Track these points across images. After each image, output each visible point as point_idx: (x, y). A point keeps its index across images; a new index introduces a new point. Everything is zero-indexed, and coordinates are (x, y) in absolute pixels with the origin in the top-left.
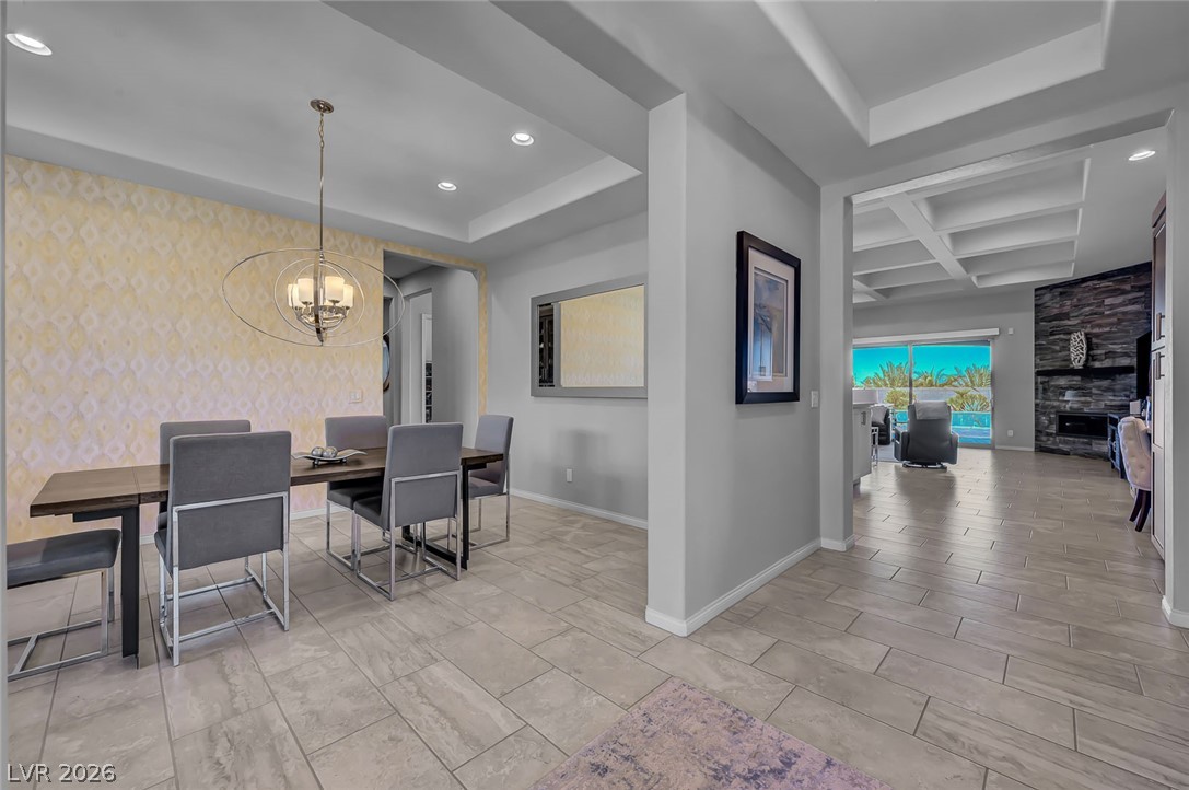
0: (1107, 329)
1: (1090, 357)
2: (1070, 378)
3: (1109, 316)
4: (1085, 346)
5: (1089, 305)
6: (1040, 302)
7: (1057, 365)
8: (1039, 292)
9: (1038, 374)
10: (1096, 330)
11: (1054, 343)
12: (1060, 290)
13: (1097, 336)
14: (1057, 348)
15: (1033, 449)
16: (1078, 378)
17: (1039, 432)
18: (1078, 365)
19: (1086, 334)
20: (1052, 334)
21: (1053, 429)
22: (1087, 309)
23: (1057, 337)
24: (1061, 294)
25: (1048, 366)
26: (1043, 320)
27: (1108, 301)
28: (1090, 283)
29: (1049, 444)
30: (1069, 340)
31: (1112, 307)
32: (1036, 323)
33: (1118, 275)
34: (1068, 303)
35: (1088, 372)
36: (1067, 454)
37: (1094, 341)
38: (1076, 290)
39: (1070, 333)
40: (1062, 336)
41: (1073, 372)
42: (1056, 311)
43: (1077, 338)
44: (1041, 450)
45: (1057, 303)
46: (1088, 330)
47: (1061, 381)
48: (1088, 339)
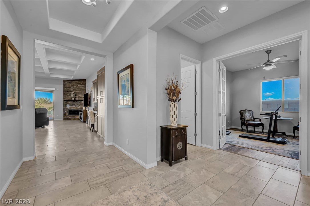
0: (78, 92)
1: (75, 97)
2: (71, 102)
3: (79, 89)
4: (74, 95)
5: (75, 86)
6: (65, 83)
7: (69, 99)
8: (64, 81)
9: (65, 101)
10: (76, 92)
11: (68, 93)
12: (69, 81)
13: (76, 93)
14: (68, 95)
15: (63, 119)
16: (73, 102)
17: (65, 115)
18: (73, 99)
20: (67, 91)
21: (67, 114)
22: (75, 87)
23: (68, 92)
24: (69, 82)
25: (66, 99)
26: (66, 88)
27: (78, 86)
28: (75, 81)
29: (67, 117)
30: (71, 93)
31: (79, 87)
32: (64, 88)
33: (80, 81)
34: (71, 85)
35: (75, 101)
36: (70, 119)
37: (76, 94)
38: (72, 82)
39: (71, 92)
41: (72, 101)
42: (68, 86)
43: (73, 93)
44: (65, 119)
45: (68, 84)
46: (75, 91)
47: (69, 103)
48: (75, 93)
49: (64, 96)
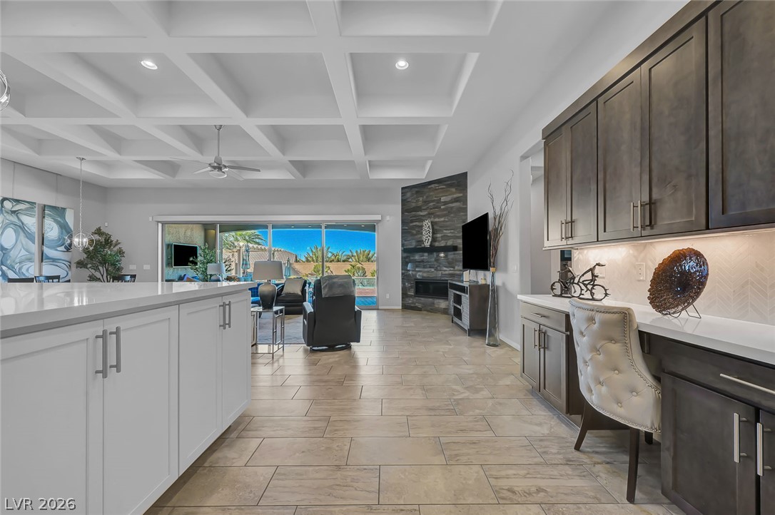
0: (442, 219)
1: (434, 240)
2: (422, 254)
3: (444, 210)
4: (431, 231)
5: (433, 201)
6: (405, 198)
7: (414, 245)
8: (404, 191)
9: (404, 251)
10: (437, 220)
11: (413, 228)
12: (416, 190)
14: (414, 232)
15: (400, 307)
16: (426, 254)
17: (405, 295)
18: (427, 244)
19: (432, 222)
20: (412, 222)
21: (412, 293)
22: (431, 204)
23: (414, 224)
24: (417, 192)
25: (410, 245)
26: (407, 211)
27: (443, 199)
28: (433, 186)
29: (410, 301)
30: (422, 226)
31: (445, 203)
32: (402, 213)
33: (448, 181)
34: (421, 199)
35: (432, 249)
36: (420, 310)
37: (435, 227)
38: (426, 190)
39: (422, 221)
40: (417, 223)
41: (424, 250)
42: (414, 205)
43: (427, 224)
44: (406, 307)
45: (414, 199)
46: (432, 219)
47: (417, 257)
48: (432, 226)
49: (402, 237)
